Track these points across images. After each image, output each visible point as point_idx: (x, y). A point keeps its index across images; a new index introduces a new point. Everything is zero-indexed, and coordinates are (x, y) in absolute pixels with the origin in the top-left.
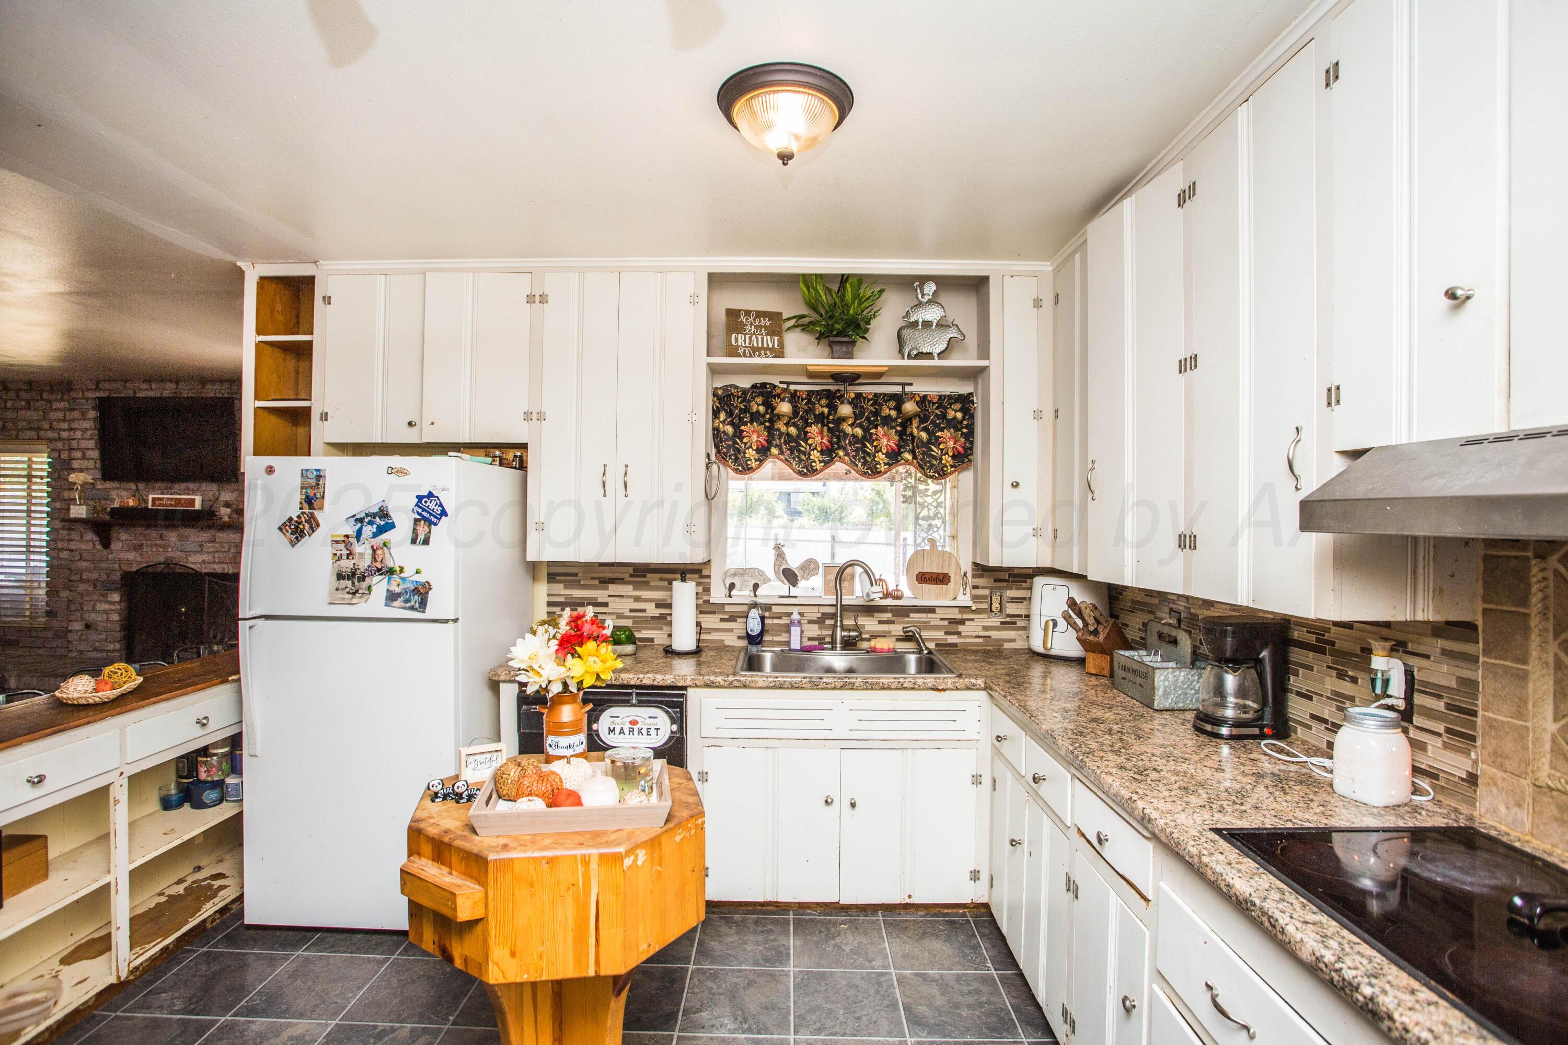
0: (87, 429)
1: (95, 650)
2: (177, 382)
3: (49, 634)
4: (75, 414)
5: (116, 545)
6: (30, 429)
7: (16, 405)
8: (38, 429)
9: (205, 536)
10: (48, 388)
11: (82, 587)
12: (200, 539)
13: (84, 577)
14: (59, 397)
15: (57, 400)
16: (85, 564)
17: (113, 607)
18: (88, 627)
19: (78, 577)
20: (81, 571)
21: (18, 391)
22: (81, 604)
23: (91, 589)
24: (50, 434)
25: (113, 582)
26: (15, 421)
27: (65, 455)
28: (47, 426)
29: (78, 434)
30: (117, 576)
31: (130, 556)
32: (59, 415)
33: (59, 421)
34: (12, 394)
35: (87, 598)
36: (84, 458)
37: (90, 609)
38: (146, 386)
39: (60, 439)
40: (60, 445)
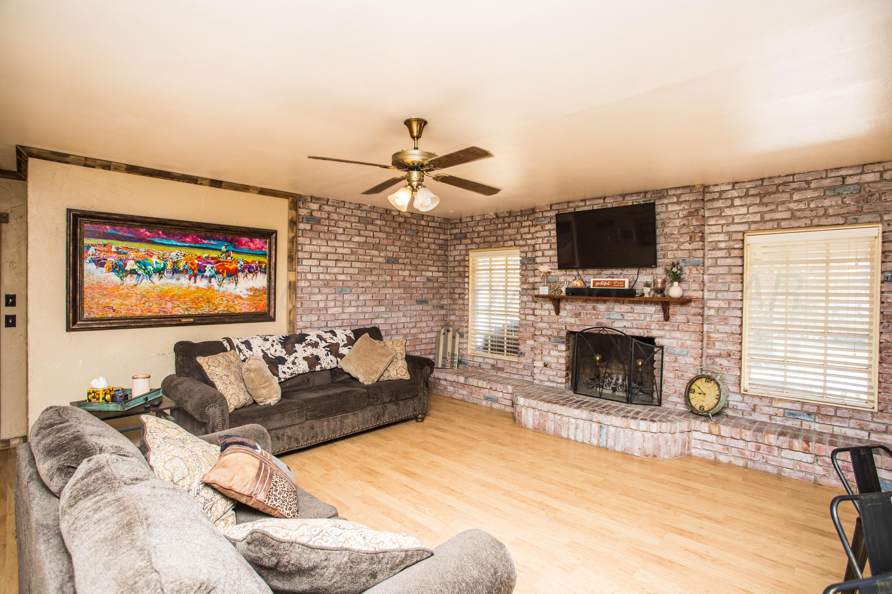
0: (545, 237)
1: (549, 380)
2: (604, 198)
3: (521, 367)
4: (539, 228)
5: (563, 313)
6: (511, 240)
7: (503, 226)
8: (515, 240)
9: (625, 308)
10: (519, 214)
11: (542, 339)
12: (623, 310)
13: (543, 333)
14: (526, 219)
15: (524, 221)
16: (544, 325)
17: (561, 354)
18: (546, 365)
19: (539, 333)
20: (541, 330)
21: (504, 218)
22: (541, 350)
23: (548, 341)
24: (522, 242)
25: (561, 338)
26: (502, 236)
27: (529, 255)
28: (519, 238)
29: (540, 241)
30: (564, 334)
31: (572, 320)
32: (526, 230)
33: (525, 233)
34: (501, 220)
35: (544, 347)
36: (543, 255)
37: (547, 354)
38: (583, 204)
39: (526, 245)
40: (526, 248)
